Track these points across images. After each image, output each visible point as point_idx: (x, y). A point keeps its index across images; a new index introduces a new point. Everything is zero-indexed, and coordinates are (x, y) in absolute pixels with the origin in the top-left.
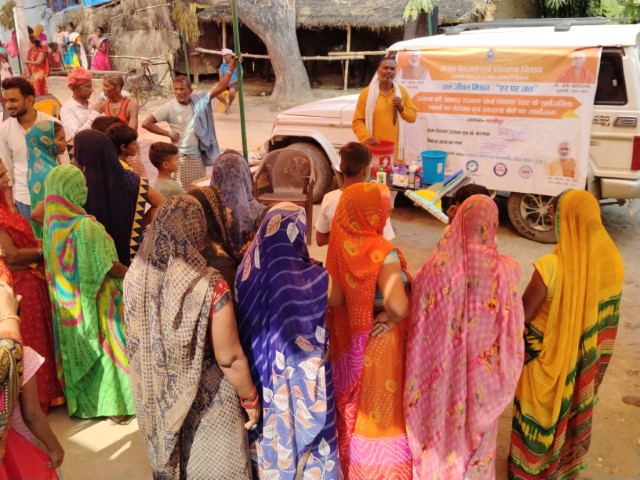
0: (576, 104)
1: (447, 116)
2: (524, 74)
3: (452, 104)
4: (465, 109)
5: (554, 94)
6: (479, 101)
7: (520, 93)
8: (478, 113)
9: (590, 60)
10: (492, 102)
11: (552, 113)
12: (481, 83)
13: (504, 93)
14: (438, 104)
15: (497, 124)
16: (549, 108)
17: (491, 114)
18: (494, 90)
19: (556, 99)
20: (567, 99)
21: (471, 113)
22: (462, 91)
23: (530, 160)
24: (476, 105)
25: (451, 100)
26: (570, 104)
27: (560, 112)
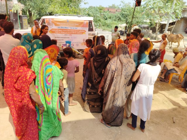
0: (85, 31)
1: (60, 34)
2: (75, 25)
3: (60, 31)
4: (64, 32)
5: (81, 29)
6: (66, 31)
7: (75, 29)
8: (66, 33)
9: (87, 23)
10: (69, 31)
11: (81, 33)
12: (66, 27)
13: (71, 29)
14: (57, 31)
15: (71, 36)
16: (81, 32)
17: (69, 33)
18: (69, 29)
19: (82, 30)
20: (83, 30)
21: (65, 33)
22: (62, 29)
23: (78, 43)
24: (66, 32)
25: (60, 30)
26: (84, 31)
27: (82, 33)
